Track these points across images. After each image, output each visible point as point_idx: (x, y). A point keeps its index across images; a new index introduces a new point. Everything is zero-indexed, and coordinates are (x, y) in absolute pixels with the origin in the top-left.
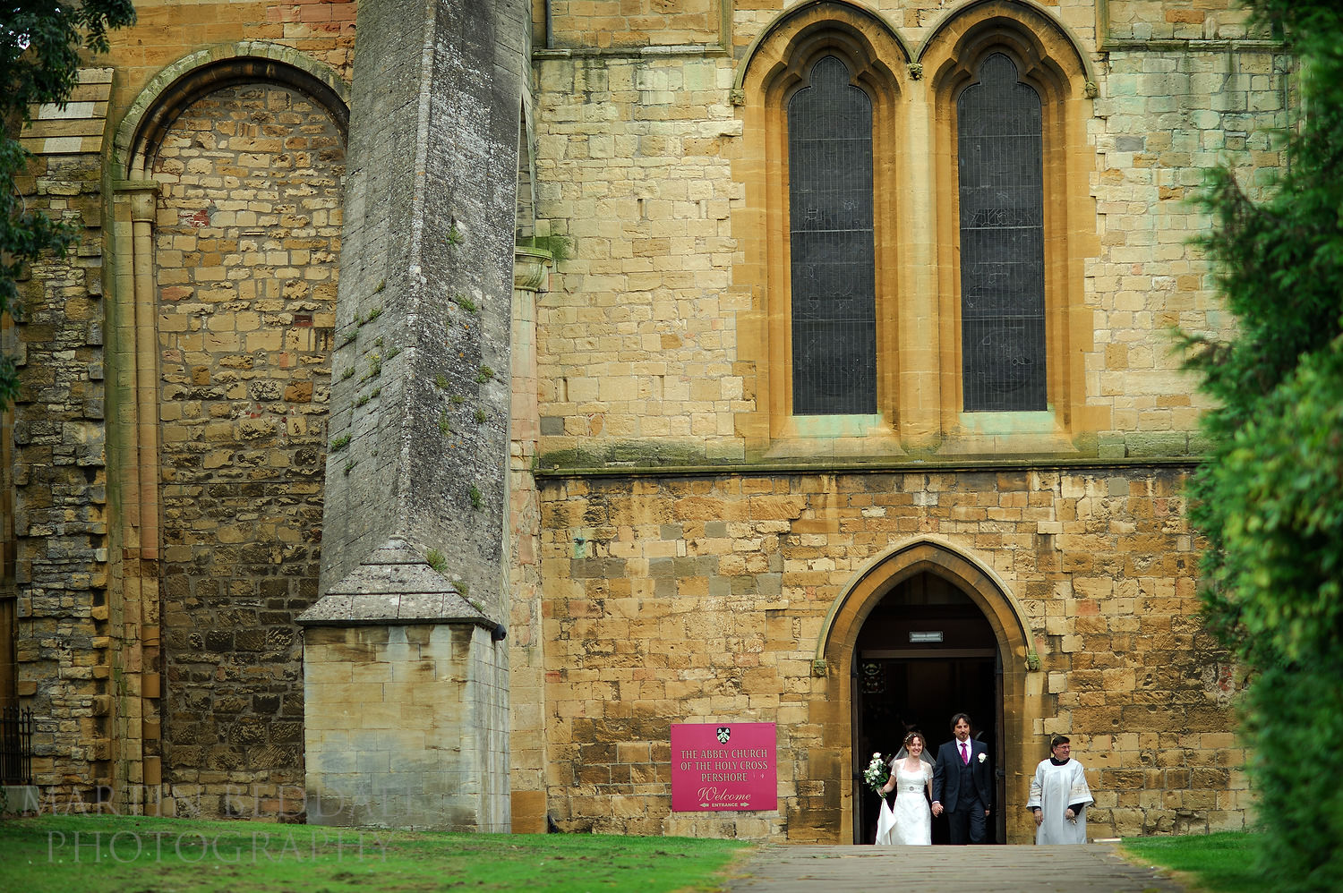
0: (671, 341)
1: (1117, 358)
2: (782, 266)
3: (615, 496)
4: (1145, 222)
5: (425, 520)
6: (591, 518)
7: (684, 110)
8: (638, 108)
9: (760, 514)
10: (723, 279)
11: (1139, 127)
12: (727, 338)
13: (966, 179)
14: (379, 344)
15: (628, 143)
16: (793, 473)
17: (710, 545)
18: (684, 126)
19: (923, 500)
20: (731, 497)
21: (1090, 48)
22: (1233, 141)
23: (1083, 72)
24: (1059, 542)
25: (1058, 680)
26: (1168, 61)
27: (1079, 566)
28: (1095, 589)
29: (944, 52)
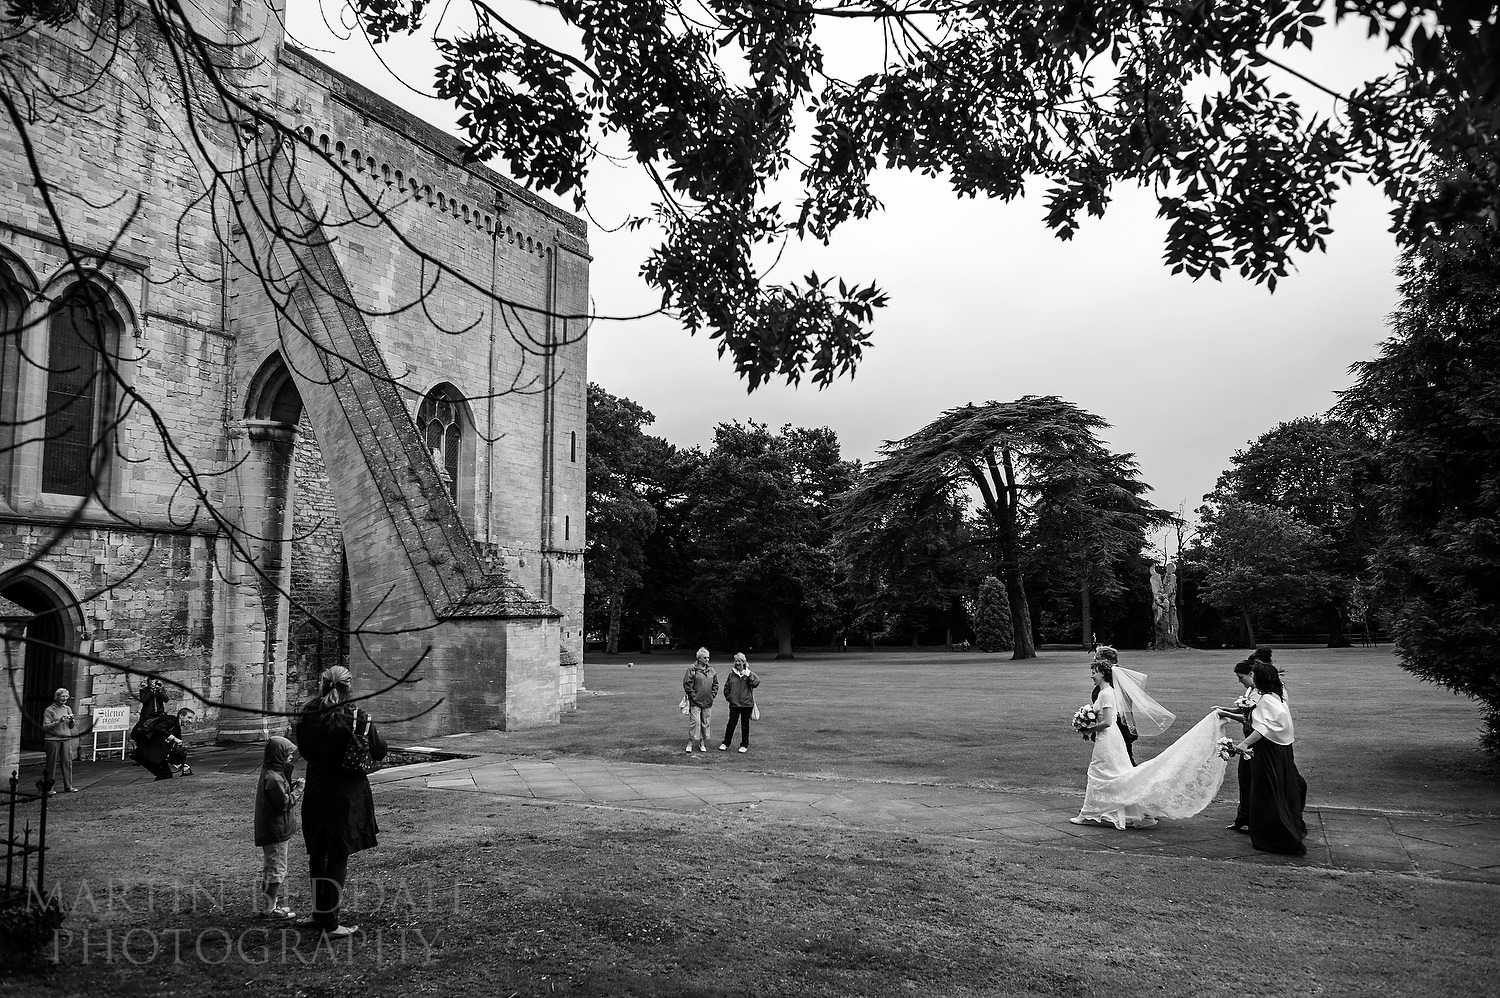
11: (160, 358)
19: (28, 540)
21: (137, 311)
22: (204, 375)
23: (134, 321)
24: (107, 569)
25: (99, 645)
26: (176, 328)
27: (115, 583)
28: (124, 595)
29: (58, 291)
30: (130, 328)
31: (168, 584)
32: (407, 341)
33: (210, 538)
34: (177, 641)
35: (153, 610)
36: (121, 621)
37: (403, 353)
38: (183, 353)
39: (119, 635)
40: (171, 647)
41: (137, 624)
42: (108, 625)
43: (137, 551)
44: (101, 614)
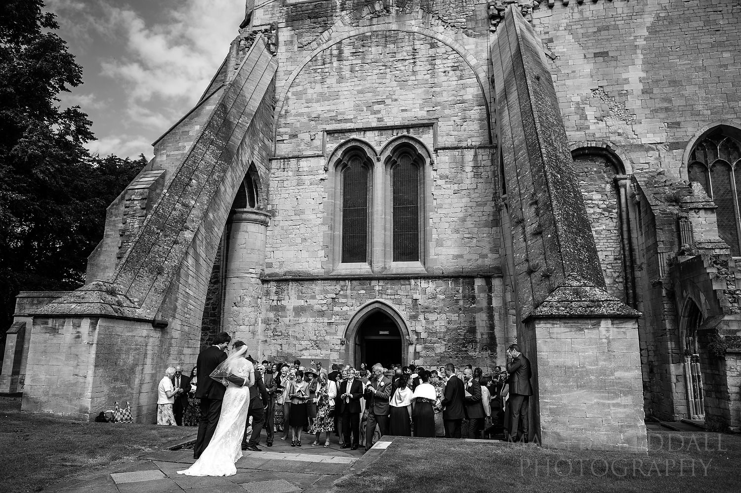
0: (304, 240)
1: (439, 243)
3: (284, 286)
4: (449, 201)
6: (277, 293)
7: (311, 173)
8: (298, 172)
9: (327, 292)
10: (320, 221)
11: (447, 172)
12: (320, 239)
15: (295, 183)
16: (338, 279)
17: (311, 302)
18: (311, 177)
19: (377, 288)
20: (318, 287)
21: (431, 149)
22: (477, 175)
23: (430, 156)
24: (420, 302)
25: (419, 348)
26: (456, 152)
27: (426, 310)
28: (432, 317)
29: (388, 153)
30: (428, 161)
31: (460, 309)
32: (666, 105)
33: (488, 278)
34: (470, 347)
35: (451, 326)
36: (431, 333)
37: (662, 115)
38: (462, 165)
39: (430, 342)
40: (466, 351)
41: (442, 335)
42: (423, 335)
43: (438, 290)
44: (419, 329)
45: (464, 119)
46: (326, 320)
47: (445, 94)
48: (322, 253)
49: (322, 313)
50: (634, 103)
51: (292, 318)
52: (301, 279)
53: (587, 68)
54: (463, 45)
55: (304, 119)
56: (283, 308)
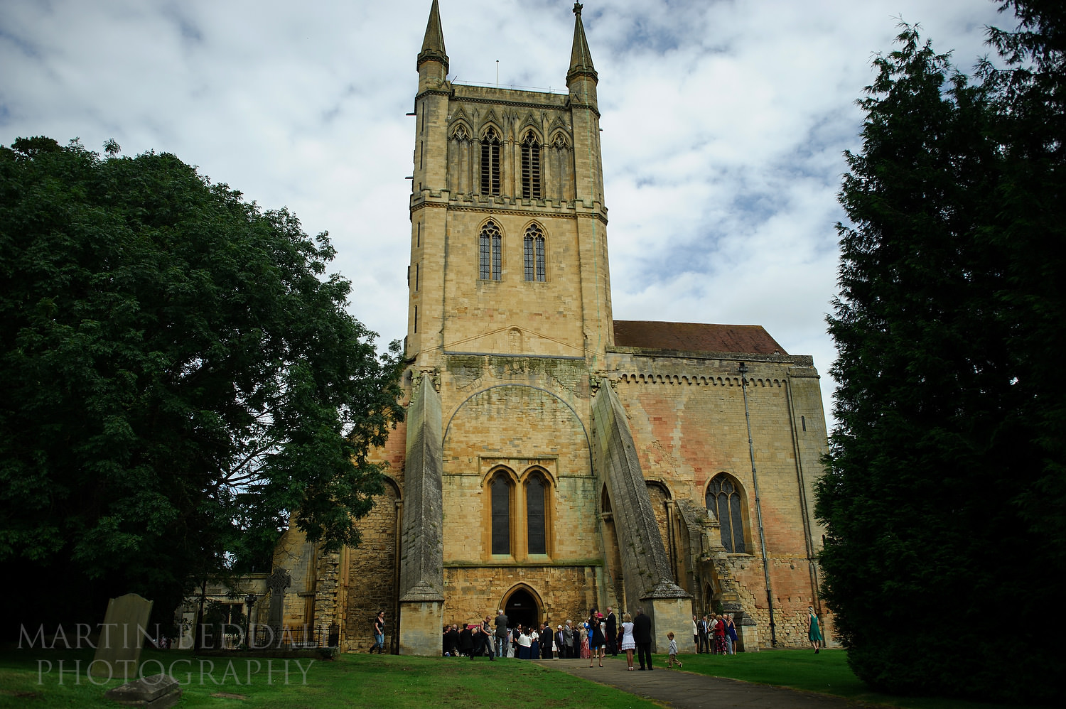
0: (467, 537)
1: (561, 543)
2: (490, 522)
3: (454, 572)
4: (567, 514)
5: (427, 575)
6: (448, 577)
7: (471, 487)
8: (461, 486)
9: (486, 576)
10: (478, 524)
11: (565, 493)
12: (479, 537)
13: (528, 504)
14: (414, 534)
15: (459, 494)
16: (493, 567)
17: (475, 584)
18: (470, 491)
19: (521, 574)
20: (479, 572)
21: (555, 477)
22: (585, 497)
23: (554, 481)
24: (550, 583)
25: (550, 615)
26: (571, 480)
27: (555, 589)
28: (558, 594)
29: (525, 477)
30: (553, 484)
31: (576, 588)
32: (694, 456)
33: (593, 567)
34: (581, 613)
35: (570, 600)
36: (558, 605)
37: (692, 463)
38: (575, 489)
39: (557, 610)
40: (580, 616)
41: (565, 606)
42: (553, 606)
43: (562, 575)
44: (550, 602)
45: (576, 456)
46: (486, 597)
47: (563, 437)
48: (480, 548)
49: (483, 592)
50: (677, 453)
51: (460, 596)
52: (467, 567)
53: (650, 427)
54: (574, 403)
55: (464, 446)
56: (454, 588)
